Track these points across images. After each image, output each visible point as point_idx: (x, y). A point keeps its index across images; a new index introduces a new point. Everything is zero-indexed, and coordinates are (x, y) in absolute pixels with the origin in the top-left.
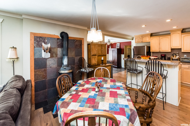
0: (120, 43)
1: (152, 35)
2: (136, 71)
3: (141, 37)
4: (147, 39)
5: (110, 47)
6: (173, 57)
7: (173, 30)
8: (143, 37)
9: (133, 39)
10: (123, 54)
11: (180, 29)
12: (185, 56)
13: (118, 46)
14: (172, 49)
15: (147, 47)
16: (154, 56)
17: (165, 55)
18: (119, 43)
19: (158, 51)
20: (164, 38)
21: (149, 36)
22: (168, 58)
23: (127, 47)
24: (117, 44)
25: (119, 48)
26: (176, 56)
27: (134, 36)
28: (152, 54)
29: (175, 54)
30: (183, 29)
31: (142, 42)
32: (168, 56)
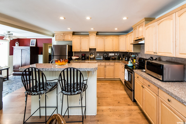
0: (37, 39)
1: (74, 33)
2: (44, 90)
3: (62, 34)
4: (70, 38)
5: (16, 45)
6: (91, 56)
7: (91, 32)
8: (65, 34)
9: (53, 36)
10: (42, 54)
11: (96, 32)
12: (98, 54)
13: (33, 43)
14: (90, 49)
15: (69, 46)
16: (76, 55)
17: (85, 54)
18: (35, 40)
19: (79, 51)
20: (84, 38)
21: (71, 34)
22: (87, 57)
23: (49, 45)
24: (31, 40)
25: (34, 46)
26: (93, 55)
27: (54, 33)
28: (74, 54)
29: (92, 53)
30: (98, 32)
31: (64, 40)
32: (87, 55)
